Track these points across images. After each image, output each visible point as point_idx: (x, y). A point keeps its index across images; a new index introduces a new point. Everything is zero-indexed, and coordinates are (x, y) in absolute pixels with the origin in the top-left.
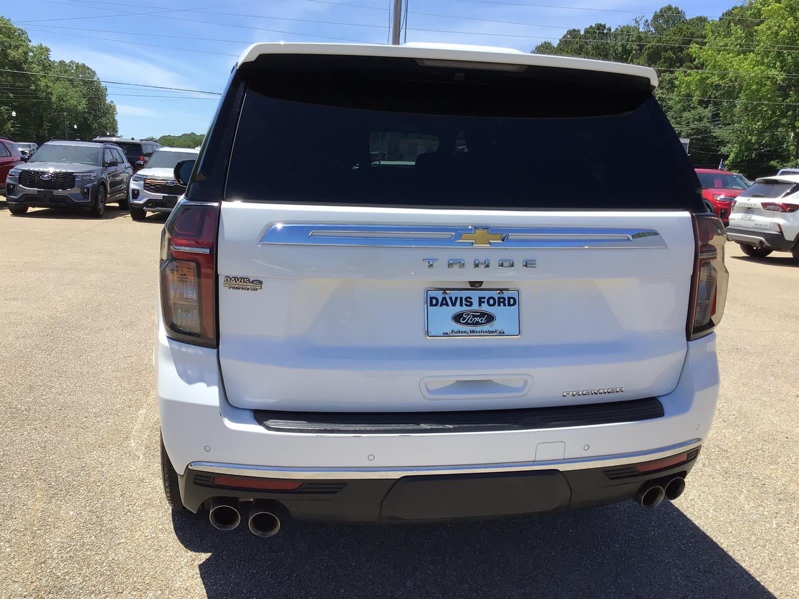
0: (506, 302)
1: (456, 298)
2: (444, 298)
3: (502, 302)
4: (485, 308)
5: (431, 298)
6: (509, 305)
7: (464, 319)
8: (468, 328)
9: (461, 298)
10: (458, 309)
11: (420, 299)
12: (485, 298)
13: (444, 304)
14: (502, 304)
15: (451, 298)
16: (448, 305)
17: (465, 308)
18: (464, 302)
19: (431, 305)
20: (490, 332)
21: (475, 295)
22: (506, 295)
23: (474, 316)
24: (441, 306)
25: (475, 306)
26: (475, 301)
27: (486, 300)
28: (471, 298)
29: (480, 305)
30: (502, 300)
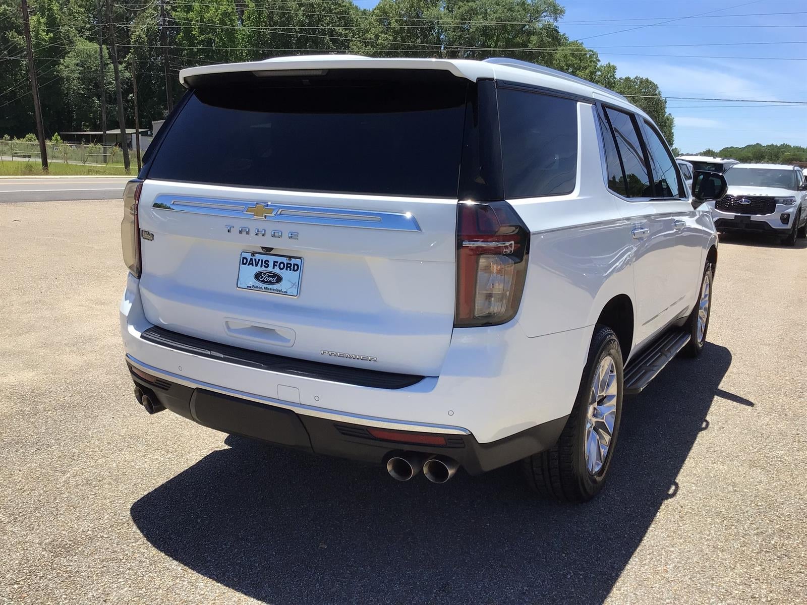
0: (292, 267)
1: (259, 260)
2: (251, 259)
3: (289, 267)
4: (277, 270)
5: (244, 258)
6: (294, 270)
7: (262, 277)
8: (263, 286)
9: (262, 260)
10: (258, 269)
11: (237, 260)
12: (277, 262)
13: (251, 264)
14: (289, 269)
15: (255, 260)
16: (253, 265)
17: (264, 269)
18: (264, 264)
19: (243, 264)
20: (278, 290)
21: (272, 259)
22: (293, 261)
23: (269, 276)
24: (249, 265)
25: (270, 269)
26: (271, 264)
27: (278, 265)
28: (268, 262)
29: (274, 268)
30: (289, 265)
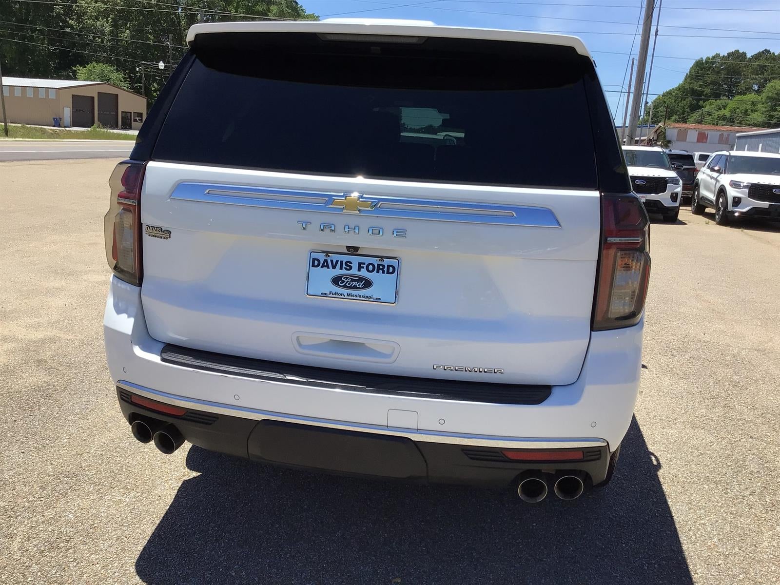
0: (385, 269)
1: (337, 262)
2: (326, 261)
3: (381, 269)
4: (363, 273)
5: (314, 260)
6: (388, 273)
7: (343, 282)
8: (345, 291)
9: (342, 262)
10: (338, 272)
11: (305, 262)
12: (364, 264)
13: (325, 266)
14: (381, 271)
15: (332, 261)
16: (328, 268)
17: (344, 272)
18: (344, 266)
19: (313, 266)
20: (366, 297)
21: (355, 260)
22: (386, 262)
23: (353, 280)
24: (322, 267)
25: (354, 271)
26: (355, 266)
27: (365, 266)
28: (351, 263)
29: (359, 270)
30: (381, 267)
